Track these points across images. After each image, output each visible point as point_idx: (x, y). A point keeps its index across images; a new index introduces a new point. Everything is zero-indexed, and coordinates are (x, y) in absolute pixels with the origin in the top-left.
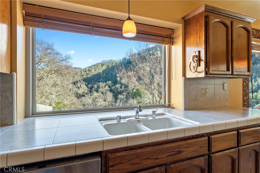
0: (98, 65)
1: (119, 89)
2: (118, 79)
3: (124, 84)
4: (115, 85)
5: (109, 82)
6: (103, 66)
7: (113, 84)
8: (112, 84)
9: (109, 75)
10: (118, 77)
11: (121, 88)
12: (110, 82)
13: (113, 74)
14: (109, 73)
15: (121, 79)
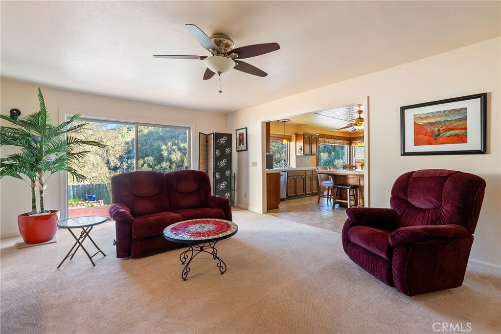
0: (121, 129)
1: (168, 170)
2: (165, 154)
3: (174, 162)
4: (159, 163)
5: (148, 158)
6: (130, 130)
7: (156, 161)
8: (153, 162)
9: (147, 147)
10: (163, 150)
11: (171, 168)
12: (151, 158)
13: (154, 145)
14: (145, 144)
15: (170, 153)
